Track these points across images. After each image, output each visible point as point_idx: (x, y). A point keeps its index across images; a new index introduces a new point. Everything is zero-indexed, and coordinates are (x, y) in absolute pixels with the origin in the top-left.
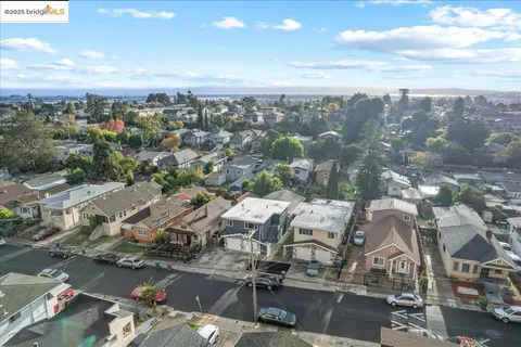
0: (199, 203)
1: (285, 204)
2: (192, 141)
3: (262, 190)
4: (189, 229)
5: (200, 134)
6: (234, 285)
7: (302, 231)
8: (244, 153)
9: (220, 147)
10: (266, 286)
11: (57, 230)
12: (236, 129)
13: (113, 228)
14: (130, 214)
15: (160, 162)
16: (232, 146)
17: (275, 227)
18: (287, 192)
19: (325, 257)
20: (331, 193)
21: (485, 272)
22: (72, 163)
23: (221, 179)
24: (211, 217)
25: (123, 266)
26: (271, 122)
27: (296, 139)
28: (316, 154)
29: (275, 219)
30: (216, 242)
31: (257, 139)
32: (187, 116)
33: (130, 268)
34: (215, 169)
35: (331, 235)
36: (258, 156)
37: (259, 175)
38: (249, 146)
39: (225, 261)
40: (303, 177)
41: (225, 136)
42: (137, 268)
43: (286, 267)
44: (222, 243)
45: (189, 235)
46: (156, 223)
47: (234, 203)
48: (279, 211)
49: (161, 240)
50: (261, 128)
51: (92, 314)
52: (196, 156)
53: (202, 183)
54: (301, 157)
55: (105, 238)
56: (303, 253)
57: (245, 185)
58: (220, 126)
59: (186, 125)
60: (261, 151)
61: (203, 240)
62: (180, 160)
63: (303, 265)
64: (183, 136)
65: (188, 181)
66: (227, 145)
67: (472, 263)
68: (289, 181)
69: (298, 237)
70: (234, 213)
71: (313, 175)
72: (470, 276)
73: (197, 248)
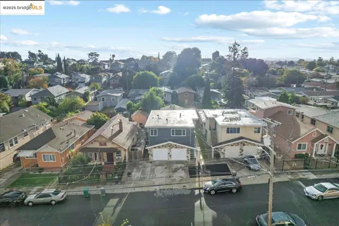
4: (109, 145)
5: (63, 77)
7: (229, 130)
9: (83, 85)
10: (231, 189)
12: (92, 72)
15: (34, 97)
23: (101, 105)
25: (35, 205)
33: (49, 204)
34: (90, 99)
35: (257, 130)
38: (107, 84)
41: (86, 77)
42: (59, 203)
43: (225, 167)
45: (111, 154)
46: (65, 145)
52: (68, 90)
59: (46, 72)
62: (55, 94)
73: (122, 166)
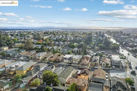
0: (59, 55)
1: (72, 56)
2: (56, 44)
3: (69, 54)
5: (57, 43)
6: (65, 65)
7: (74, 59)
8: (65, 46)
9: (61, 45)
10: (69, 65)
11: (39, 59)
12: (64, 41)
13: (48, 59)
14: (50, 57)
15: (51, 49)
16: (63, 45)
17: (70, 59)
18: (73, 54)
19: (77, 62)
20: (79, 54)
21: (96, 64)
22: (35, 49)
23: (62, 52)
24: (62, 57)
25: (51, 63)
26: (71, 40)
27: (75, 44)
28: (79, 47)
29: (70, 58)
30: (62, 61)
31: (68, 44)
32: (54, 38)
34: (61, 50)
35: (78, 59)
36: (68, 47)
37: (68, 51)
38: (66, 45)
39: (64, 63)
40: (76, 51)
41: (62, 43)
43: (72, 64)
44: (63, 61)
45: (59, 60)
46: (54, 58)
47: (65, 56)
48: (71, 56)
49: (55, 60)
50: (69, 41)
51: (51, 66)
52: (57, 47)
53: (59, 52)
54: (76, 48)
55: (46, 60)
56: (74, 62)
57: (66, 53)
58: (61, 41)
59: (54, 41)
60: (69, 46)
61: (61, 60)
62: (54, 48)
63: (74, 63)
64: (54, 43)
65: (57, 52)
66: (62, 45)
67: (94, 63)
68: (73, 52)
69: (73, 60)
70: (65, 57)
71: (77, 51)
72: (94, 64)
73: (60, 61)
